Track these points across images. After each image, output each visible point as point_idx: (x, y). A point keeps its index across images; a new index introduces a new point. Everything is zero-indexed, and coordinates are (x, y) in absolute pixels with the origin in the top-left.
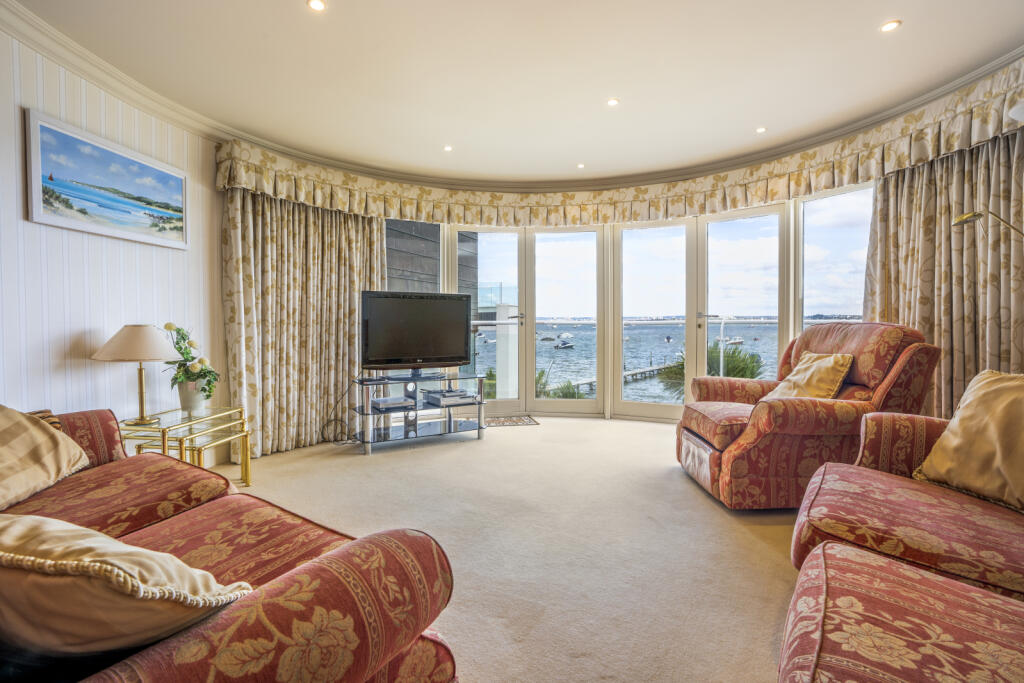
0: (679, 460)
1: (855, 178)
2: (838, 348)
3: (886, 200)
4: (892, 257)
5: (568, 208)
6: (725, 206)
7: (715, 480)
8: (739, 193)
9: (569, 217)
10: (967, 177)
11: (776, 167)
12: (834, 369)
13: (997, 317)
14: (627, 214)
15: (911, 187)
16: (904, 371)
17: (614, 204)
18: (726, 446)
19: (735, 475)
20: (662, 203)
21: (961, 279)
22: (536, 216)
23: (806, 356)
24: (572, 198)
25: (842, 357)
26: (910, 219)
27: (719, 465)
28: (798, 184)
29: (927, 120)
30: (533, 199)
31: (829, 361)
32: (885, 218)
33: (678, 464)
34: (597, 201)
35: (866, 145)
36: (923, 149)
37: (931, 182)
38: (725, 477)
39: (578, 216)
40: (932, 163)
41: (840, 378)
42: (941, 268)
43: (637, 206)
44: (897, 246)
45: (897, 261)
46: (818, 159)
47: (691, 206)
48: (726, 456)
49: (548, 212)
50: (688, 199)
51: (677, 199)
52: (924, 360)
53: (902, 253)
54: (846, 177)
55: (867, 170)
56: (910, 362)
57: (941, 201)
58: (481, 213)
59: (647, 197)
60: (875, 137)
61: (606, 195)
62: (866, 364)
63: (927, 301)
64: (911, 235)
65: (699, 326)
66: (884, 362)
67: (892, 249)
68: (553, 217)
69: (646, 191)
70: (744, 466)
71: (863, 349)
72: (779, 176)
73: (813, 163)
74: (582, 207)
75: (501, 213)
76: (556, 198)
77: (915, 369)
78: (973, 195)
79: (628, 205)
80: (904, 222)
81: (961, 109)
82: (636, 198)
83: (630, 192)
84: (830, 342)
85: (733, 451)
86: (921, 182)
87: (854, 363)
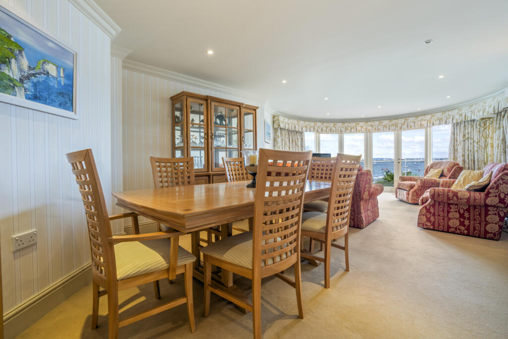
0: (396, 197)
1: (446, 123)
2: (439, 168)
3: (454, 129)
4: (456, 144)
5: (357, 127)
6: (408, 128)
7: (407, 198)
8: (412, 124)
9: (358, 130)
10: (472, 126)
11: (423, 117)
12: (438, 172)
13: (478, 159)
14: (376, 129)
15: (460, 127)
16: (453, 172)
17: (372, 126)
18: (410, 190)
19: (413, 196)
20: (388, 126)
21: (471, 151)
22: (347, 130)
23: (431, 170)
24: (359, 124)
25: (440, 170)
26: (460, 135)
27: (409, 194)
28: (430, 123)
29: (463, 111)
30: (346, 125)
31: (437, 171)
32: (454, 134)
33: (397, 199)
34: (367, 125)
35: (449, 115)
36: (462, 118)
37: (465, 126)
38: (410, 196)
39: (360, 129)
40: (465, 122)
41: (439, 174)
42: (466, 148)
43: (380, 127)
44: (457, 141)
45: (457, 145)
46: (436, 116)
47: (397, 127)
48: (410, 192)
49: (351, 129)
50: (396, 126)
51: (393, 125)
52: (458, 169)
53: (458, 143)
54: (444, 122)
55: (449, 121)
56: (455, 170)
57: (467, 131)
58: (331, 129)
59: (383, 124)
60: (451, 113)
61: (369, 123)
62: (446, 171)
63: (464, 156)
64: (460, 138)
65: (399, 163)
66: (449, 171)
67: (456, 142)
68: (353, 130)
69: (382, 122)
70: (415, 194)
71: (445, 168)
72: (424, 120)
73: (435, 117)
74: (362, 127)
75: (337, 129)
76: (353, 124)
77: (456, 172)
78: (473, 130)
79: (376, 126)
80: (458, 135)
81: (470, 110)
82: (379, 124)
83: (377, 123)
84: (438, 166)
85: (412, 190)
86: (462, 126)
87: (443, 171)
